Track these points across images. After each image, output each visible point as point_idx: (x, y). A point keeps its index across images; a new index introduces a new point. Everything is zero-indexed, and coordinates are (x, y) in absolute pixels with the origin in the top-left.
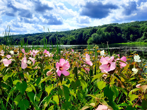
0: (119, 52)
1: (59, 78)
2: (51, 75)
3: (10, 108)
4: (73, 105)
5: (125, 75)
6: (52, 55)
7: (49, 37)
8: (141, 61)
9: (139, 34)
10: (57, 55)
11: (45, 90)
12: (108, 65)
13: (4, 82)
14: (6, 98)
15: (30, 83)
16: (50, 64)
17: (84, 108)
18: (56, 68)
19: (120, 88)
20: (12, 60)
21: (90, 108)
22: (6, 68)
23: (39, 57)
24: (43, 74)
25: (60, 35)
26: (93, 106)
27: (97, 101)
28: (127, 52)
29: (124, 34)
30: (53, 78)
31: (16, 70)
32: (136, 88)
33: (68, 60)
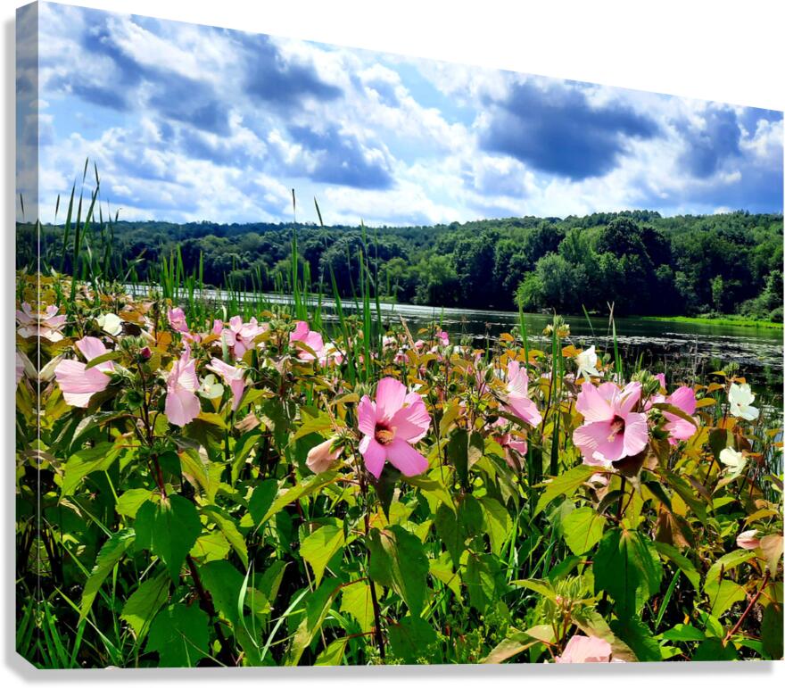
0: (663, 360)
1: (375, 488)
2: (331, 466)
3: (98, 657)
4: (443, 638)
5: (688, 482)
6: (337, 354)
7: (323, 250)
8: (760, 417)
9: (750, 278)
10: (361, 359)
11: (302, 552)
12: (612, 424)
13: (64, 502)
14: (77, 597)
15: (218, 511)
16: (328, 406)
17: (500, 652)
18: (356, 430)
19: (667, 546)
20: (108, 370)
21: (527, 651)
22: (78, 413)
23: (269, 363)
24: (289, 459)
25: (381, 248)
26: (541, 643)
27: (563, 615)
28: (700, 366)
29: (687, 272)
30: (341, 483)
31: (136, 431)
32: (736, 547)
33: (418, 386)
